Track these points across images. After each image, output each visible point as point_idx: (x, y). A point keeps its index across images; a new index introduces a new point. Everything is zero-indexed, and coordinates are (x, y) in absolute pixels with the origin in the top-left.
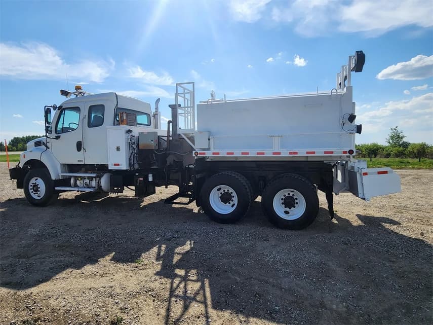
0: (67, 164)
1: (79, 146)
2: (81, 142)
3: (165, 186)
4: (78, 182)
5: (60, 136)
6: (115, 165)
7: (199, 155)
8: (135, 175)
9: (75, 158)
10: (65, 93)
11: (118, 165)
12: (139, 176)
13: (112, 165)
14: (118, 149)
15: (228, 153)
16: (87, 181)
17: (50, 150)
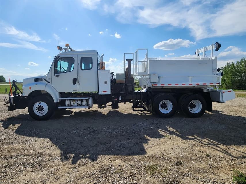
0: (61, 93)
1: (75, 81)
2: (76, 79)
3: (124, 103)
4: (72, 103)
5: (59, 75)
6: (104, 92)
7: (154, 86)
8: (112, 97)
9: (71, 89)
10: (60, 48)
11: (106, 92)
12: (115, 98)
13: (101, 92)
14: (106, 83)
15: (169, 85)
16: (80, 102)
17: (50, 84)
